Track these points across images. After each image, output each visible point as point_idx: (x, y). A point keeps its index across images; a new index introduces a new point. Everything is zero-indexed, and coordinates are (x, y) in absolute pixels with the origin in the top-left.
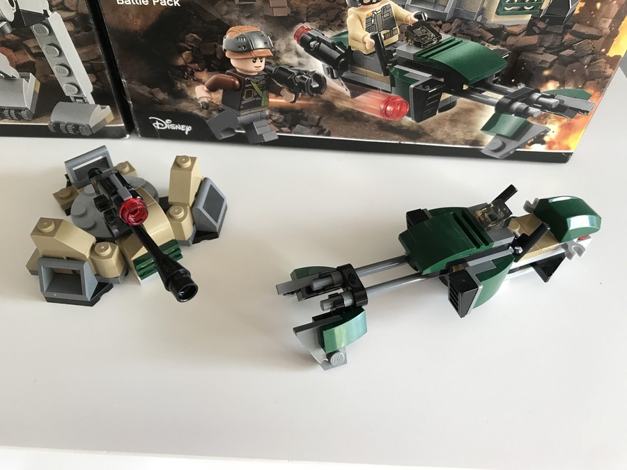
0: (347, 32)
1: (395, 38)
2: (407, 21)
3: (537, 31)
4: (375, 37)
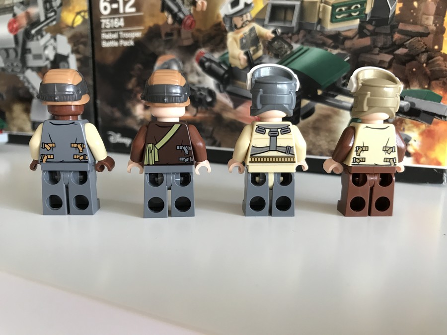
0: (228, 53)
1: (260, 53)
2: (267, 38)
3: (368, 33)
4: (247, 54)
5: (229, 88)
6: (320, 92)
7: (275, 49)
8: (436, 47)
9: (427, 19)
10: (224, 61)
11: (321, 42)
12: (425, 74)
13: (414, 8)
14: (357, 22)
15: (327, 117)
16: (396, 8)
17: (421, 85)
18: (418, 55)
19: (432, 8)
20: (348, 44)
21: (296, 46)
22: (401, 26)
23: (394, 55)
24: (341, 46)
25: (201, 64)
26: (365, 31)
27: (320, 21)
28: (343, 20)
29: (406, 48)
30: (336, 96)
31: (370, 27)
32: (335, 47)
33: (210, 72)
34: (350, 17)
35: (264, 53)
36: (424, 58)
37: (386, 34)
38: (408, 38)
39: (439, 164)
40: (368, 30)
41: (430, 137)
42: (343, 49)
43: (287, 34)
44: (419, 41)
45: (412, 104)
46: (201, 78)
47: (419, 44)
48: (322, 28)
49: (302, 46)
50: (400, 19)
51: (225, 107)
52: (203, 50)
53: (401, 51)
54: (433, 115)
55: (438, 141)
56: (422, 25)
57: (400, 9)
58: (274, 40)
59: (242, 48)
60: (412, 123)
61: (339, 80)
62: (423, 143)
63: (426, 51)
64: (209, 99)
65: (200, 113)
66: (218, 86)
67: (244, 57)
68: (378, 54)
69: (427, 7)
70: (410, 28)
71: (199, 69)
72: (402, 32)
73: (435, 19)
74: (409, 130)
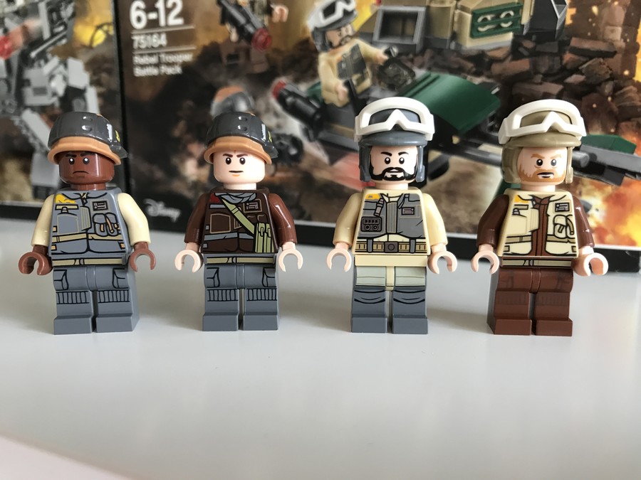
0: (319, 83)
1: (367, 83)
2: (377, 60)
3: (526, 53)
4: (348, 84)
5: (322, 135)
6: (456, 140)
7: (389, 78)
8: (626, 73)
9: (612, 31)
10: (315, 95)
11: (456, 66)
12: (611, 113)
13: (593, 15)
14: (510, 36)
15: (467, 177)
16: (567, 15)
17: (605, 129)
18: (600, 84)
19: (620, 15)
20: (496, 68)
21: (420, 73)
22: (574, 42)
23: (565, 85)
24: (486, 73)
25: (281, 99)
26: (521, 50)
27: (455, 36)
28: (488, 33)
29: (582, 74)
30: (479, 145)
31: (529, 44)
32: (477, 74)
33: (294, 111)
34: (498, 30)
35: (374, 84)
36: (608, 88)
37: (552, 55)
38: (585, 60)
39: (633, 243)
40: (526, 49)
41: (618, 204)
42: (489, 77)
43: (407, 54)
44: (601, 63)
45: (593, 156)
46: (281, 121)
47: (602, 67)
48: (459, 45)
49: (428, 73)
50: (573, 31)
51: (316, 163)
52: (283, 79)
53: (575, 79)
54: (624, 172)
55: (632, 209)
56: (604, 41)
57: (573, 17)
58: (387, 63)
59: (341, 76)
60: (592, 184)
61: (485, 122)
62: (609, 213)
63: (612, 78)
64: (293, 152)
65: (280, 171)
66: (306, 132)
67: (343, 89)
68: (541, 84)
69: (612, 14)
70: (587, 45)
71: (278, 107)
72: (576, 51)
73: (624, 31)
74: (588, 194)
